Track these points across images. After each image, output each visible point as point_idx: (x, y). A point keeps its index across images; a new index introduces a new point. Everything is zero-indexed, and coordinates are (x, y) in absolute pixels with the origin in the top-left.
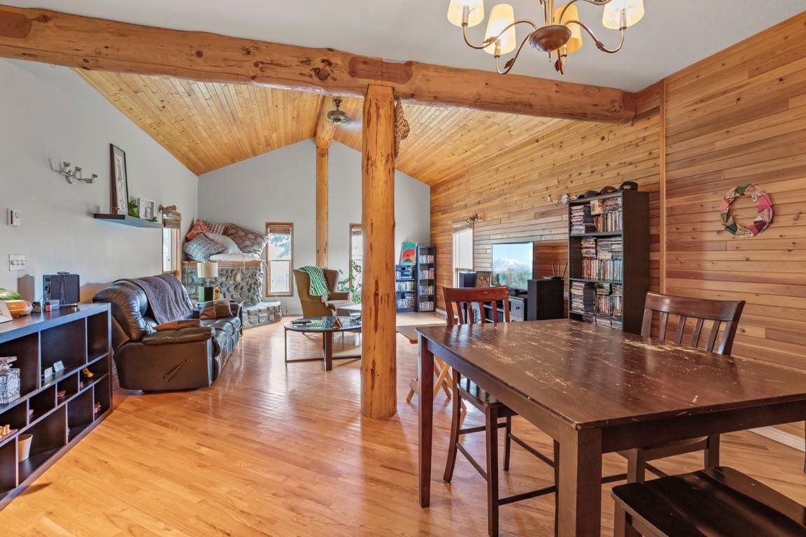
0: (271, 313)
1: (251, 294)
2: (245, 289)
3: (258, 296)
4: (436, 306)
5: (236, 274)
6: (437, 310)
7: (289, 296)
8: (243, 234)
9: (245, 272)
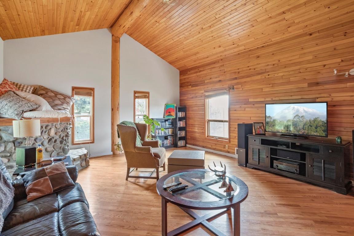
0: (82, 160)
1: (63, 145)
2: (58, 142)
3: (68, 146)
4: (186, 143)
5: (51, 129)
6: (188, 145)
7: (91, 143)
8: (53, 94)
9: (58, 126)
